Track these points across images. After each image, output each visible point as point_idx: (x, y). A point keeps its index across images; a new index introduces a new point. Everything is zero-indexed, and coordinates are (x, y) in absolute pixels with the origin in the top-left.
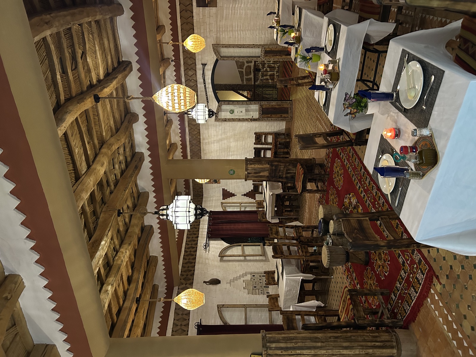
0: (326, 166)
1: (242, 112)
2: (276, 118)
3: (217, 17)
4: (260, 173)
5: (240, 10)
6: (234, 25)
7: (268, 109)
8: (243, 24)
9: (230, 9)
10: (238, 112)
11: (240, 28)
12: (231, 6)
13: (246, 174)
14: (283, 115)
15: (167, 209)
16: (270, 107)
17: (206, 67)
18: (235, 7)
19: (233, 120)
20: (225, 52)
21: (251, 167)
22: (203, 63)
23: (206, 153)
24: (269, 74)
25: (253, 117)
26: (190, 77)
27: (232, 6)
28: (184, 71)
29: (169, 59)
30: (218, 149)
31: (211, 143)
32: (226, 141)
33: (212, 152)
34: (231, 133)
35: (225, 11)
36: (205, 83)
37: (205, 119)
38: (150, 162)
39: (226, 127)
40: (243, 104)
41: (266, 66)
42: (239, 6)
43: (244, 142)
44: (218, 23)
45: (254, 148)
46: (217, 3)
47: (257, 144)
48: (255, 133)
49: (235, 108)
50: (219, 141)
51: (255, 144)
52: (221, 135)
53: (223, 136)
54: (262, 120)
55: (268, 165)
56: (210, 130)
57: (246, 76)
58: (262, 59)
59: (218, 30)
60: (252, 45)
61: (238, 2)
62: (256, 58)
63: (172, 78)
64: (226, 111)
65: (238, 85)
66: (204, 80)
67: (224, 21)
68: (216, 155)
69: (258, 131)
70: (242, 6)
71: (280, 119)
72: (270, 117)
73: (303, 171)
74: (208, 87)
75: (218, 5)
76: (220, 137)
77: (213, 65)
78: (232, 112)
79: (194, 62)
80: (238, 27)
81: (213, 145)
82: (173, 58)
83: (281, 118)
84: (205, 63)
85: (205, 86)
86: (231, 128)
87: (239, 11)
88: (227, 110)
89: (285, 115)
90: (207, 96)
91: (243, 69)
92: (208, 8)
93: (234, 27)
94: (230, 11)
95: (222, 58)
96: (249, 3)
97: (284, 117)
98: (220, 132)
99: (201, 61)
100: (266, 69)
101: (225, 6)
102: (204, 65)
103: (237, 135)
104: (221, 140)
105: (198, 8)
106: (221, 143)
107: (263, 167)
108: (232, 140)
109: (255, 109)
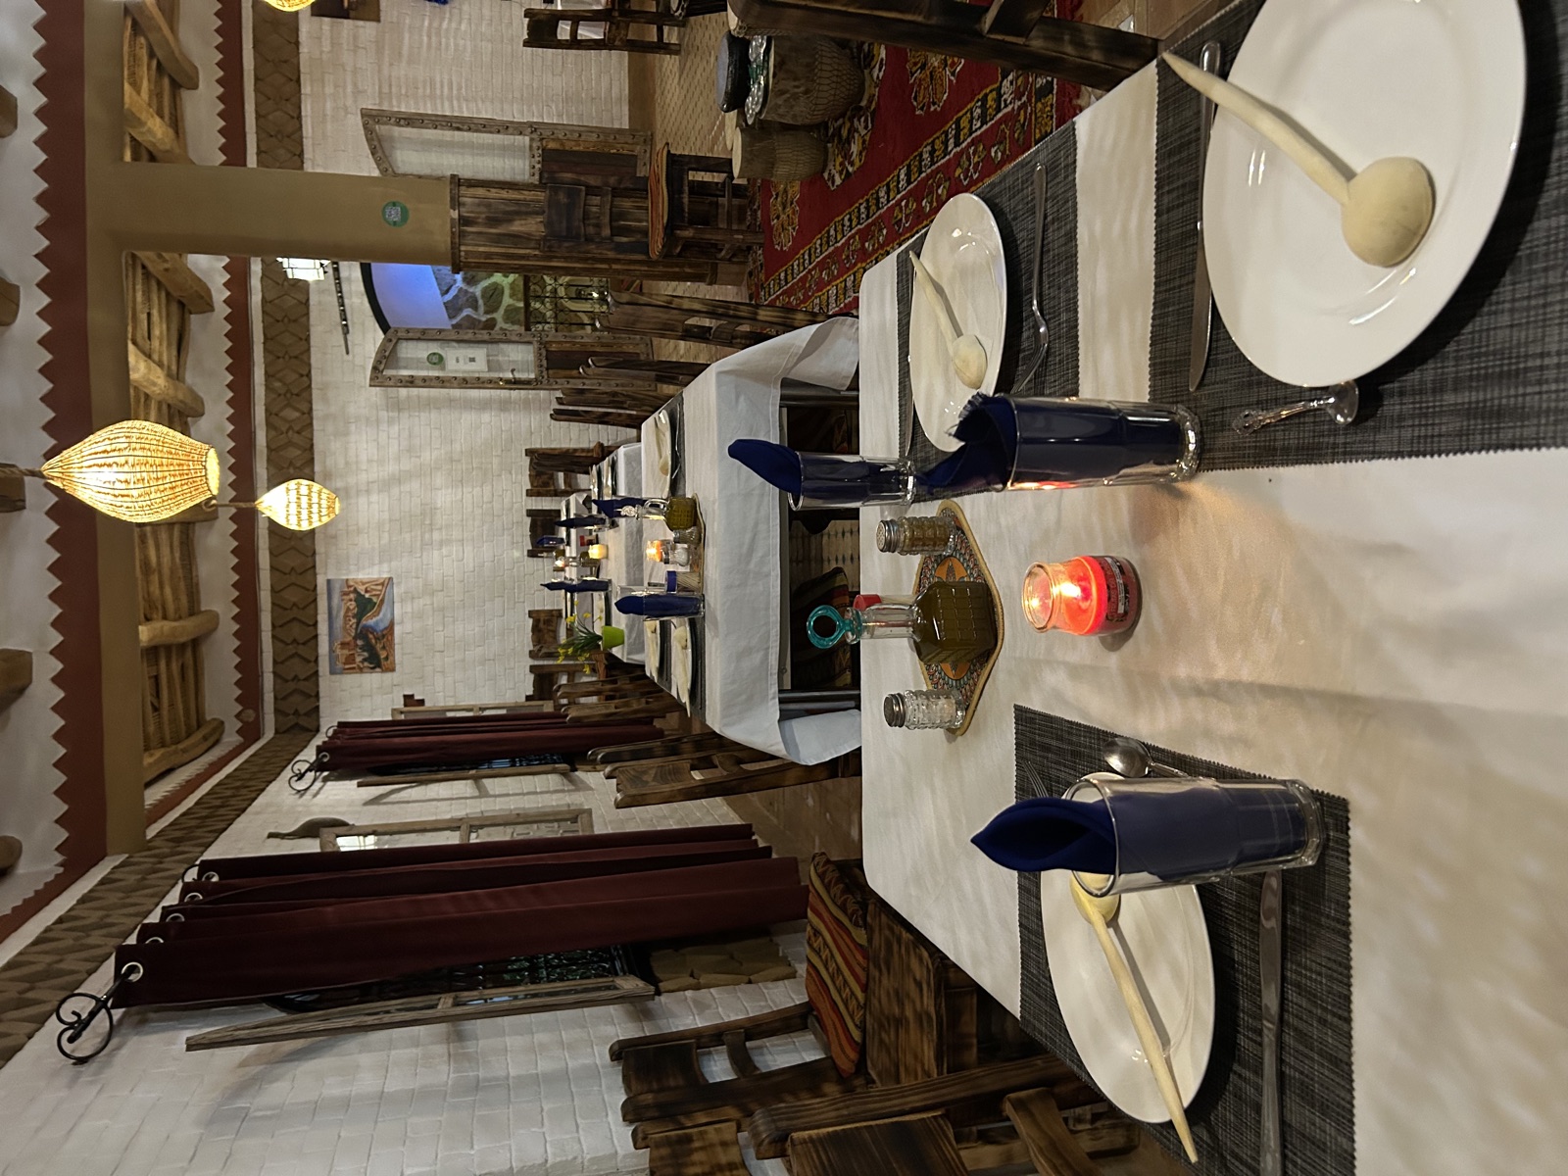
3: (380, 51)
4: (510, 221)
5: (455, 39)
6: (438, 79)
7: (567, 353)
8: (467, 80)
9: (424, 33)
10: (461, 361)
11: (459, 89)
12: (426, 23)
16: (575, 349)
18: (439, 30)
19: (442, 383)
20: (411, 161)
21: (474, 196)
23: (335, 537)
25: (514, 375)
27: (430, 24)
30: (386, 516)
31: (358, 492)
32: (415, 485)
33: (359, 531)
34: (435, 453)
35: (407, 36)
38: (41, 142)
42: (454, 25)
43: (487, 489)
44: (386, 71)
45: (530, 513)
46: (379, 10)
47: (539, 494)
48: (529, 452)
50: (386, 485)
51: (529, 493)
52: (398, 459)
53: (406, 465)
54: (549, 385)
56: (353, 438)
59: (386, 90)
61: (447, 15)
67: (404, 64)
68: (377, 545)
70: (463, 27)
72: (578, 378)
74: (349, 279)
75: (382, 19)
76: (391, 468)
78: (437, 360)
80: (451, 88)
81: (363, 500)
86: (436, 433)
87: (452, 40)
90: (343, 305)
92: (350, 22)
93: (438, 86)
94: (425, 39)
96: (484, 23)
98: (393, 449)
101: (407, 21)
103: (459, 461)
104: (398, 480)
105: (316, 19)
106: (395, 491)
107: (522, 197)
108: (439, 479)
109: (523, 362)
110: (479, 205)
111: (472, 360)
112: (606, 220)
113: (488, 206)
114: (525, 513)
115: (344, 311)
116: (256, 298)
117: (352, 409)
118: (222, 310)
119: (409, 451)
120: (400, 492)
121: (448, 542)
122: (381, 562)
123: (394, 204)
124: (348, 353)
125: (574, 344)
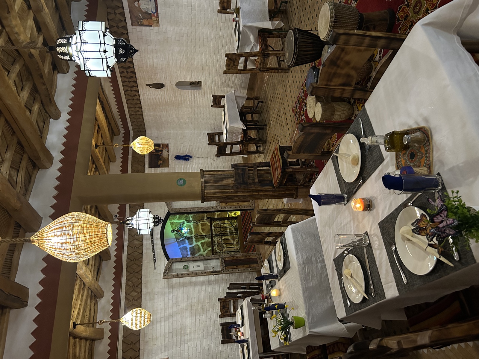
4: (222, 181)
7: (231, 261)
9: (182, 169)
10: (195, 267)
12: (183, 166)
14: (252, 265)
18: (187, 167)
19: (188, 275)
21: (209, 174)
25: (213, 269)
27: (184, 166)
30: (167, 331)
32: (178, 317)
34: (185, 304)
35: (177, 170)
37: (148, 228)
42: (191, 166)
43: (205, 316)
45: (222, 324)
46: (169, 164)
47: (224, 316)
48: (220, 300)
50: (168, 318)
51: (221, 317)
52: (172, 307)
53: (175, 309)
61: (189, 163)
68: (163, 344)
70: (194, 166)
72: (236, 268)
75: (170, 166)
76: (170, 311)
78: (186, 267)
81: (158, 325)
83: (250, 268)
86: (186, 296)
89: (255, 265)
90: (154, 253)
92: (160, 168)
96: (200, 164)
101: (177, 166)
103: (194, 306)
104: (172, 316)
105: (150, 169)
106: (171, 320)
107: (226, 173)
108: (187, 314)
109: (216, 266)
111: (199, 266)
112: (256, 177)
113: (214, 177)
114: (219, 325)
115: (154, 254)
116: (125, 254)
117: (156, 290)
119: (176, 304)
120: (173, 321)
121: (190, 340)
122: (165, 351)
123: (181, 179)
124: (155, 269)
125: (234, 257)
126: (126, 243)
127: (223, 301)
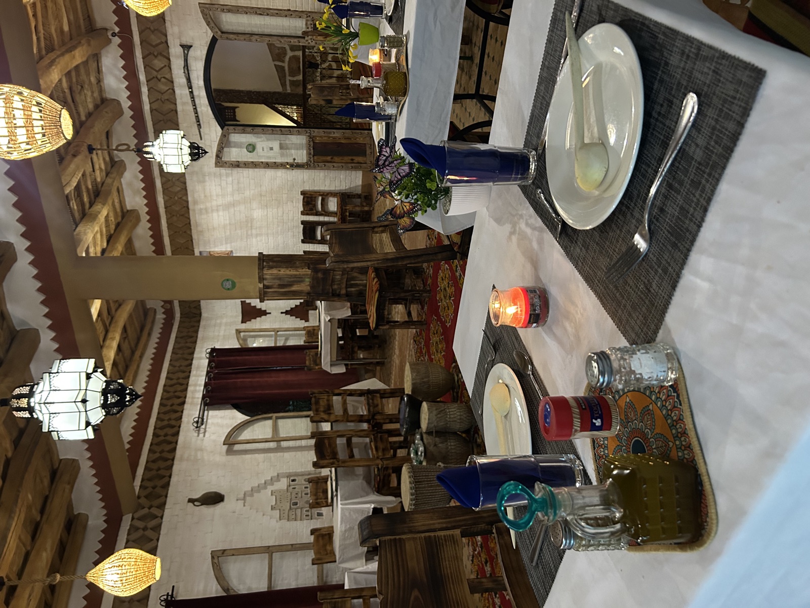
0: (425, 273)
1: (271, 149)
2: (343, 164)
4: (290, 285)
7: (325, 145)
10: (265, 149)
13: (260, 288)
14: (357, 159)
15: (30, 395)
16: (331, 140)
17: (192, 53)
19: (254, 165)
20: (231, 21)
21: (272, 274)
22: (184, 43)
23: (202, 232)
24: (335, 75)
25: (294, 159)
26: (157, 71)
28: (143, 58)
29: (106, 30)
30: (228, 222)
31: (212, 211)
32: (242, 207)
33: (214, 229)
34: (252, 192)
36: (190, 87)
38: (32, 263)
39: (242, 179)
40: (274, 132)
41: (330, 57)
43: (280, 210)
45: (303, 222)
47: (307, 214)
48: (303, 193)
49: (259, 140)
50: (227, 207)
51: (303, 213)
52: (233, 195)
53: (237, 197)
54: (314, 168)
55: (309, 269)
56: (207, 184)
57: (290, 76)
58: (310, 41)
60: (285, 10)
62: (296, 40)
63: (117, 73)
64: (238, 145)
65: (275, 93)
66: (189, 80)
68: (224, 236)
69: (308, 187)
71: (350, 165)
72: (331, 162)
73: (377, 286)
74: (199, 96)
76: (229, 199)
77: (206, 48)
78: (252, 148)
79: (163, 41)
81: (215, 214)
82: (117, 30)
83: (353, 165)
84: (189, 44)
85: (191, 92)
86: (252, 182)
88: (241, 143)
89: (360, 159)
90: (197, 114)
91: (283, 62)
95: (225, 36)
97: (358, 163)
98: (230, 189)
99: (180, 38)
100: (330, 65)
102: (187, 48)
103: (265, 196)
104: (233, 205)
106: (232, 210)
107: (298, 273)
108: (255, 205)
109: (300, 144)
110: (274, 279)
112: (344, 286)
113: (280, 279)
114: (300, 222)
116: (147, 107)
118: (128, 113)
120: (235, 211)
121: (261, 235)
122: (226, 243)
124: (201, 139)
125: (329, 137)
126: (144, 90)
127: (307, 195)
